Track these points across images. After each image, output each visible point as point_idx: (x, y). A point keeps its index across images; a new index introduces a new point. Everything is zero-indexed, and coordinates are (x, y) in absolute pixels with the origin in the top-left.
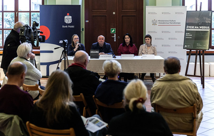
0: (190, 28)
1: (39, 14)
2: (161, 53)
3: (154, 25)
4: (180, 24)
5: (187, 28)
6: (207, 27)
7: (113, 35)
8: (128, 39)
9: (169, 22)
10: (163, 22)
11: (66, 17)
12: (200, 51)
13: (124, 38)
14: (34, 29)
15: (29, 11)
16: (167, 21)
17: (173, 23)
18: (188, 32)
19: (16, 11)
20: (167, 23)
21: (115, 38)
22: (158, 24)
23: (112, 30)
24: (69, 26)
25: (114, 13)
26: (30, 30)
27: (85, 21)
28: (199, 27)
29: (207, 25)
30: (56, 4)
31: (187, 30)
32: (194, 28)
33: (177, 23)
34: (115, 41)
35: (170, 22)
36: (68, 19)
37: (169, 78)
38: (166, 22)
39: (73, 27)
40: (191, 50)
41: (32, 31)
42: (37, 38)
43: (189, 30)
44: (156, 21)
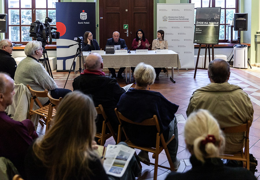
0: (200, 24)
1: (55, 11)
2: (171, 48)
3: (165, 21)
4: (188, 20)
5: (197, 23)
6: (216, 23)
7: (126, 30)
8: (141, 35)
9: (178, 18)
10: (172, 18)
11: (81, 14)
12: (209, 46)
13: (137, 33)
14: (46, 25)
15: (46, 8)
16: (177, 17)
17: (182, 19)
18: (198, 27)
19: (34, 8)
20: (177, 19)
21: (128, 34)
22: (168, 20)
23: (125, 26)
24: (84, 23)
26: (42, 26)
27: (100, 18)
28: (208, 23)
29: (216, 20)
30: (72, 2)
31: (197, 25)
32: (204, 24)
33: (185, 19)
34: (128, 36)
35: (180, 18)
36: (84, 16)
37: (217, 88)
38: (175, 18)
39: (88, 23)
40: (200, 45)
41: (44, 27)
42: (50, 35)
43: (199, 25)
44: (167, 17)
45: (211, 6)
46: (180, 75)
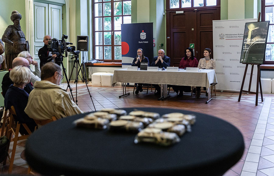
3: (222, 39)
5: (245, 41)
8: (189, 53)
9: (238, 36)
10: (230, 36)
16: (235, 35)
17: (242, 37)
20: (236, 37)
22: (225, 38)
23: (191, 45)
24: (144, 42)
25: (193, 29)
27: (167, 38)
30: (137, 23)
35: (239, 36)
38: (234, 36)
40: (247, 65)
44: (224, 35)
45: (260, 20)
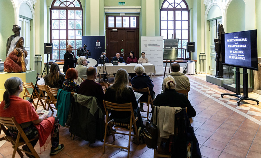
0: (166, 48)
1: (81, 41)
2: (150, 62)
3: (146, 47)
4: (160, 46)
6: (176, 48)
7: (122, 52)
10: (150, 45)
11: (96, 43)
12: (172, 61)
15: (74, 39)
16: (153, 44)
17: (156, 46)
18: (166, 50)
19: (67, 39)
20: (153, 46)
21: (123, 54)
22: (148, 46)
23: (122, 50)
24: (98, 48)
25: (123, 40)
26: (83, 50)
27: (106, 45)
28: (172, 48)
29: (176, 46)
30: (91, 36)
31: (165, 49)
32: (169, 48)
33: (158, 46)
36: (98, 44)
37: (175, 74)
39: (101, 48)
40: (167, 60)
43: (166, 49)
44: (147, 44)
45: (173, 38)
46: (155, 78)
